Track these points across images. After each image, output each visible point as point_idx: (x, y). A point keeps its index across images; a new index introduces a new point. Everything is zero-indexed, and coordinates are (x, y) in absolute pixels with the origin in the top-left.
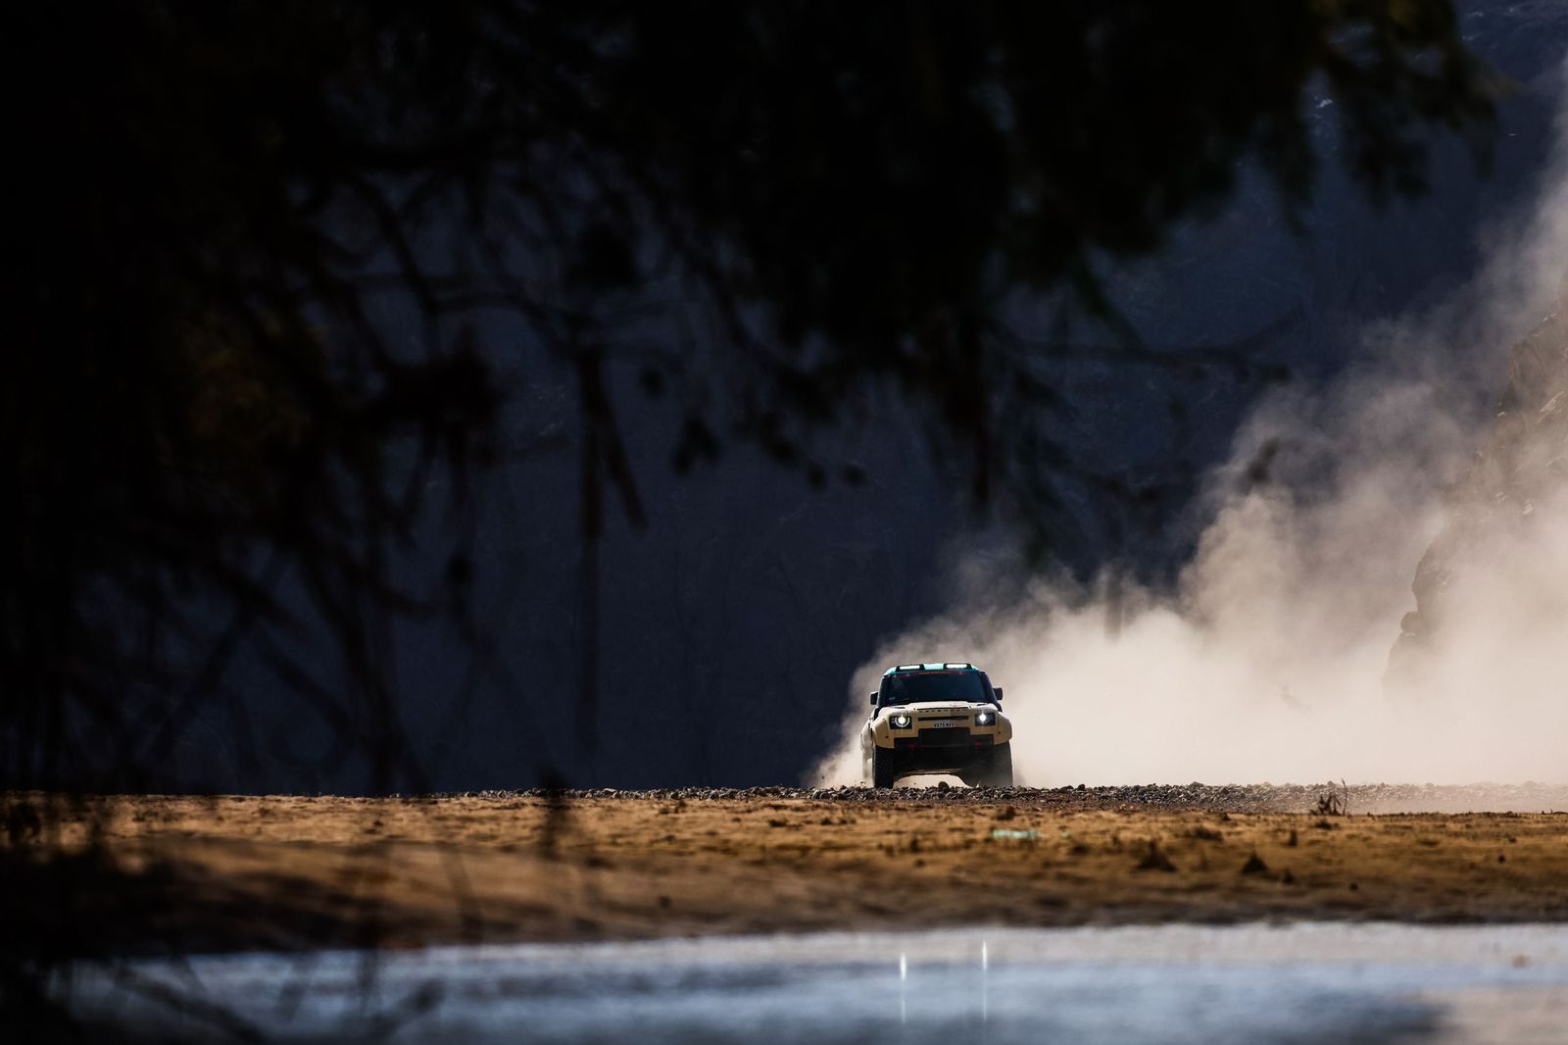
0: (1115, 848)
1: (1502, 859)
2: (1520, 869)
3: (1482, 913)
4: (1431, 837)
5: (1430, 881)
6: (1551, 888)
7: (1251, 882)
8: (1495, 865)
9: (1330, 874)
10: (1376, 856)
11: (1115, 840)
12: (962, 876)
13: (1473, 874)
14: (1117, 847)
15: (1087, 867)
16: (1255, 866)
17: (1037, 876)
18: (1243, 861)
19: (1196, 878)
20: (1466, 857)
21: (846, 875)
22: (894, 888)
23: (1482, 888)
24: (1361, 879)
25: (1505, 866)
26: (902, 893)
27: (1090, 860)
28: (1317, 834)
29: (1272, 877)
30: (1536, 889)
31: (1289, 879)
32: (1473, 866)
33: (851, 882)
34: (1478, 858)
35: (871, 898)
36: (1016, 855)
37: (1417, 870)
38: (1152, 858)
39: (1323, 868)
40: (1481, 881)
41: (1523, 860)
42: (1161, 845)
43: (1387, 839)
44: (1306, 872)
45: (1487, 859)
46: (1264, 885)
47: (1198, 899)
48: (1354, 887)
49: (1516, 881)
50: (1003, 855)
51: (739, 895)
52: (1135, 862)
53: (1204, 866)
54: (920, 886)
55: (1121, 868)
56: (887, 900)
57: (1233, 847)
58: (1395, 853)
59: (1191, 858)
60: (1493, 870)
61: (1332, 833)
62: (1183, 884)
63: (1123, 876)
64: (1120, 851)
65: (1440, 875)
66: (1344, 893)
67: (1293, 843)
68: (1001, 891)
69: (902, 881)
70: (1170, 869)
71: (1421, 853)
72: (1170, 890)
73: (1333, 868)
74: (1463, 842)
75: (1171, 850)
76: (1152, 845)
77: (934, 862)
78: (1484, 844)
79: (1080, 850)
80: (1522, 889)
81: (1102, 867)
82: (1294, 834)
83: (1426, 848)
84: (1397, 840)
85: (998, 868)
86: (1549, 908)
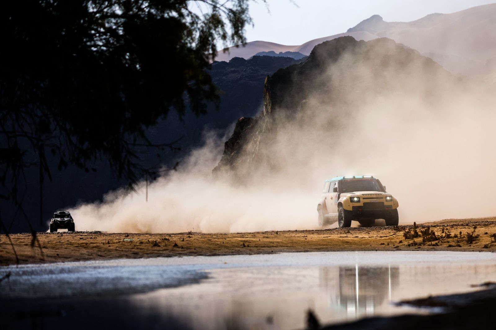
0: (148, 242)
1: (223, 243)
2: (227, 245)
3: (219, 253)
4: (210, 239)
5: (210, 247)
6: (233, 248)
7: (175, 249)
8: (223, 244)
9: (190, 247)
10: (199, 243)
11: (148, 240)
12: (118, 248)
13: (218, 246)
14: (149, 242)
15: (143, 246)
16: (176, 245)
17: (133, 248)
18: (174, 244)
19: (164, 248)
20: (217, 243)
21: (94, 249)
22: (104, 251)
23: (220, 248)
24: (196, 247)
25: (224, 244)
26: (105, 252)
27: (144, 245)
28: (188, 239)
29: (179, 248)
30: (230, 249)
31: (182, 248)
32: (218, 244)
33: (96, 250)
34: (219, 243)
35: (99, 253)
36: (129, 244)
37: (207, 245)
38: (156, 244)
39: (189, 245)
40: (219, 247)
41: (227, 243)
42: (157, 242)
43: (201, 239)
44: (186, 246)
45: (220, 243)
46: (178, 249)
47: (164, 252)
48: (195, 249)
49: (226, 247)
50: (126, 244)
51: (72, 253)
52: (152, 245)
53: (166, 245)
54: (109, 251)
55: (149, 246)
56: (103, 254)
57: (171, 242)
58: (203, 242)
59: (163, 244)
60: (222, 245)
61: (191, 238)
62: (161, 249)
63: (150, 248)
64: (149, 243)
65: (211, 246)
66: (194, 250)
67: (183, 241)
68: (126, 251)
69: (106, 250)
70: (159, 246)
71: (208, 242)
72: (159, 251)
73: (191, 245)
74: (216, 240)
75: (159, 242)
76: (156, 242)
77: (112, 246)
78: (220, 240)
79: (141, 243)
80: (227, 249)
81: (146, 246)
82: (183, 239)
83: (209, 241)
84: (203, 239)
85: (125, 247)
86: (232, 252)
